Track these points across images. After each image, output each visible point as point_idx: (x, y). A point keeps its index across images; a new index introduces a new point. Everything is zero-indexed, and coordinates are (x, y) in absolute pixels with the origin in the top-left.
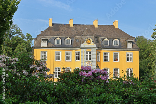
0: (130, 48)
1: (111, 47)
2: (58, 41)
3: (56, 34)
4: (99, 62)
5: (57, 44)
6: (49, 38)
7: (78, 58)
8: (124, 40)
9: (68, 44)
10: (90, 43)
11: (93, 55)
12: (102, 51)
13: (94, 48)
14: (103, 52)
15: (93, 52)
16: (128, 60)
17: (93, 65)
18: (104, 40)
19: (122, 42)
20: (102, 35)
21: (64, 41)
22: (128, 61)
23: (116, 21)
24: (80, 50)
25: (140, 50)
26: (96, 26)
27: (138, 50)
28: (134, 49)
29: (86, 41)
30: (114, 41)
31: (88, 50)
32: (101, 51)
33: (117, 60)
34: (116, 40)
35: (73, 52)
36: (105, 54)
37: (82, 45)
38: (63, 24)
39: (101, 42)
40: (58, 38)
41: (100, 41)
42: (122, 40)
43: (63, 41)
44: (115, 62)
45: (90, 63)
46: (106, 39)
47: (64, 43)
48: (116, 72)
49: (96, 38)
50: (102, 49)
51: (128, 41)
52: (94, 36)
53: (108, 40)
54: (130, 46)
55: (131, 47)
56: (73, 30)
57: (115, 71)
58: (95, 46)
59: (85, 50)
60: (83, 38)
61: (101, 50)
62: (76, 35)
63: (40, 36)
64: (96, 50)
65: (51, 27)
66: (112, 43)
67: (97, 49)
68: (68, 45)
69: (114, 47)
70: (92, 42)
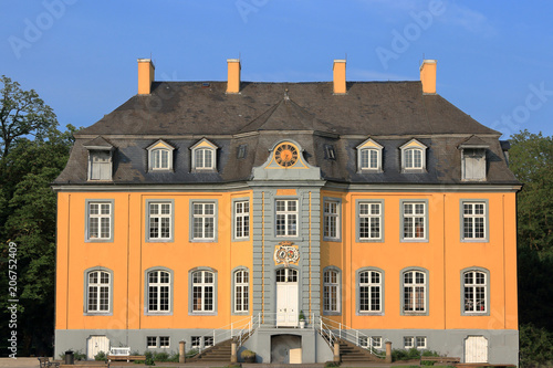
0: (475, 179)
1: (392, 177)
2: (161, 157)
3: (156, 128)
4: (339, 241)
5: (155, 169)
6: (121, 146)
7: (242, 227)
8: (452, 144)
9: (204, 167)
10: (291, 163)
11: (305, 214)
12: (350, 194)
13: (309, 184)
14: (354, 198)
15: (306, 202)
16: (467, 233)
17: (306, 256)
18: (360, 148)
19: (443, 152)
20: (354, 125)
21: (187, 156)
22: (466, 236)
23: (429, 61)
24: (251, 191)
25: (519, 188)
26: (340, 88)
27: (510, 188)
28: (492, 183)
29: (273, 155)
30: (403, 148)
31: (285, 191)
32: (348, 196)
33: (420, 232)
34: (414, 143)
35: (224, 203)
36: (363, 209)
37: (258, 173)
38: (198, 83)
39: (346, 157)
40: (161, 145)
41: (344, 151)
42: (441, 143)
43: (183, 154)
44: (408, 242)
45: (293, 248)
46: (370, 144)
47: (187, 163)
48: (414, 285)
49: (322, 142)
50: (352, 187)
51: (467, 151)
52: (312, 132)
53: (378, 149)
54: (474, 169)
55: (481, 176)
56: (234, 108)
57: (408, 279)
58: (314, 173)
59: (270, 190)
60: (265, 142)
61: (347, 190)
62: (239, 131)
63: (83, 136)
64: (318, 190)
65: (144, 97)
66: (397, 159)
67: (322, 188)
68: (204, 174)
69: (403, 176)
70: (300, 155)
